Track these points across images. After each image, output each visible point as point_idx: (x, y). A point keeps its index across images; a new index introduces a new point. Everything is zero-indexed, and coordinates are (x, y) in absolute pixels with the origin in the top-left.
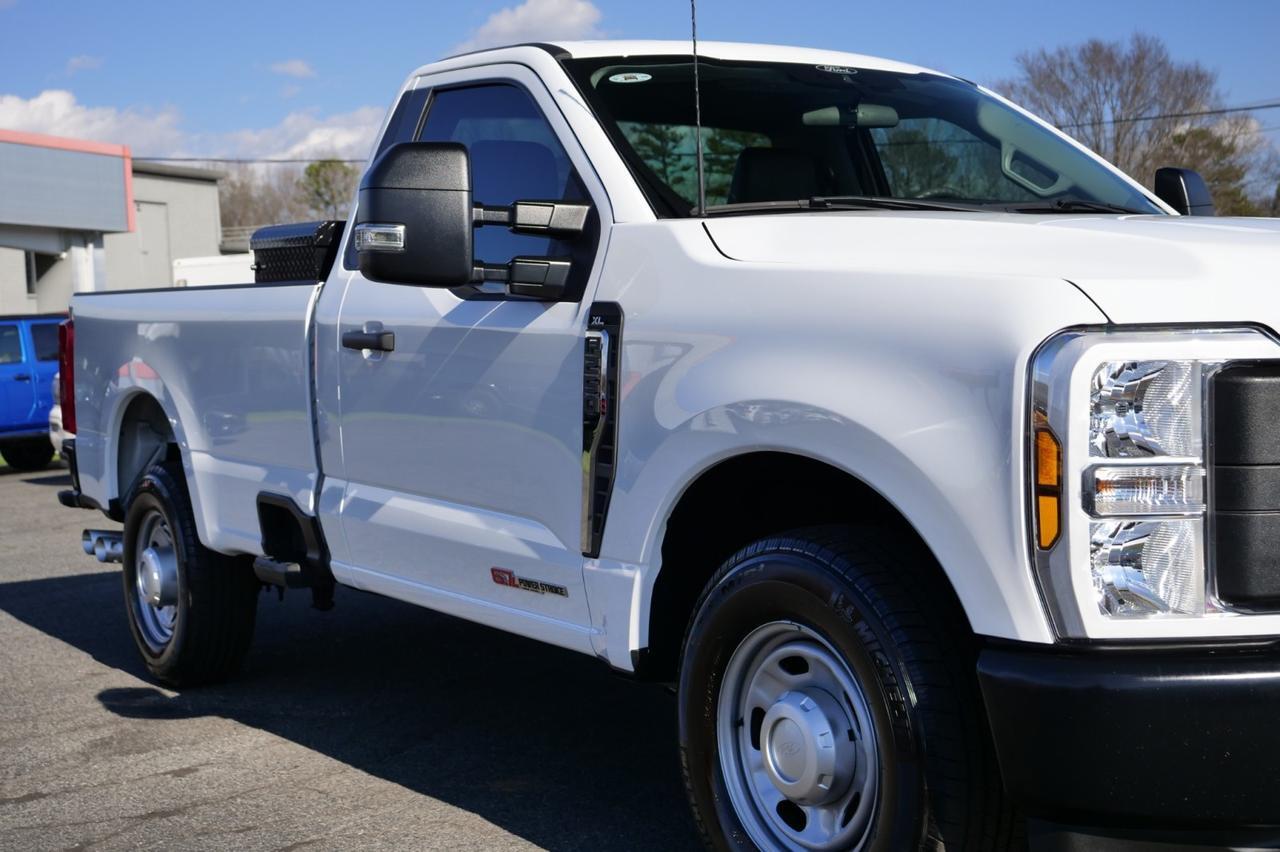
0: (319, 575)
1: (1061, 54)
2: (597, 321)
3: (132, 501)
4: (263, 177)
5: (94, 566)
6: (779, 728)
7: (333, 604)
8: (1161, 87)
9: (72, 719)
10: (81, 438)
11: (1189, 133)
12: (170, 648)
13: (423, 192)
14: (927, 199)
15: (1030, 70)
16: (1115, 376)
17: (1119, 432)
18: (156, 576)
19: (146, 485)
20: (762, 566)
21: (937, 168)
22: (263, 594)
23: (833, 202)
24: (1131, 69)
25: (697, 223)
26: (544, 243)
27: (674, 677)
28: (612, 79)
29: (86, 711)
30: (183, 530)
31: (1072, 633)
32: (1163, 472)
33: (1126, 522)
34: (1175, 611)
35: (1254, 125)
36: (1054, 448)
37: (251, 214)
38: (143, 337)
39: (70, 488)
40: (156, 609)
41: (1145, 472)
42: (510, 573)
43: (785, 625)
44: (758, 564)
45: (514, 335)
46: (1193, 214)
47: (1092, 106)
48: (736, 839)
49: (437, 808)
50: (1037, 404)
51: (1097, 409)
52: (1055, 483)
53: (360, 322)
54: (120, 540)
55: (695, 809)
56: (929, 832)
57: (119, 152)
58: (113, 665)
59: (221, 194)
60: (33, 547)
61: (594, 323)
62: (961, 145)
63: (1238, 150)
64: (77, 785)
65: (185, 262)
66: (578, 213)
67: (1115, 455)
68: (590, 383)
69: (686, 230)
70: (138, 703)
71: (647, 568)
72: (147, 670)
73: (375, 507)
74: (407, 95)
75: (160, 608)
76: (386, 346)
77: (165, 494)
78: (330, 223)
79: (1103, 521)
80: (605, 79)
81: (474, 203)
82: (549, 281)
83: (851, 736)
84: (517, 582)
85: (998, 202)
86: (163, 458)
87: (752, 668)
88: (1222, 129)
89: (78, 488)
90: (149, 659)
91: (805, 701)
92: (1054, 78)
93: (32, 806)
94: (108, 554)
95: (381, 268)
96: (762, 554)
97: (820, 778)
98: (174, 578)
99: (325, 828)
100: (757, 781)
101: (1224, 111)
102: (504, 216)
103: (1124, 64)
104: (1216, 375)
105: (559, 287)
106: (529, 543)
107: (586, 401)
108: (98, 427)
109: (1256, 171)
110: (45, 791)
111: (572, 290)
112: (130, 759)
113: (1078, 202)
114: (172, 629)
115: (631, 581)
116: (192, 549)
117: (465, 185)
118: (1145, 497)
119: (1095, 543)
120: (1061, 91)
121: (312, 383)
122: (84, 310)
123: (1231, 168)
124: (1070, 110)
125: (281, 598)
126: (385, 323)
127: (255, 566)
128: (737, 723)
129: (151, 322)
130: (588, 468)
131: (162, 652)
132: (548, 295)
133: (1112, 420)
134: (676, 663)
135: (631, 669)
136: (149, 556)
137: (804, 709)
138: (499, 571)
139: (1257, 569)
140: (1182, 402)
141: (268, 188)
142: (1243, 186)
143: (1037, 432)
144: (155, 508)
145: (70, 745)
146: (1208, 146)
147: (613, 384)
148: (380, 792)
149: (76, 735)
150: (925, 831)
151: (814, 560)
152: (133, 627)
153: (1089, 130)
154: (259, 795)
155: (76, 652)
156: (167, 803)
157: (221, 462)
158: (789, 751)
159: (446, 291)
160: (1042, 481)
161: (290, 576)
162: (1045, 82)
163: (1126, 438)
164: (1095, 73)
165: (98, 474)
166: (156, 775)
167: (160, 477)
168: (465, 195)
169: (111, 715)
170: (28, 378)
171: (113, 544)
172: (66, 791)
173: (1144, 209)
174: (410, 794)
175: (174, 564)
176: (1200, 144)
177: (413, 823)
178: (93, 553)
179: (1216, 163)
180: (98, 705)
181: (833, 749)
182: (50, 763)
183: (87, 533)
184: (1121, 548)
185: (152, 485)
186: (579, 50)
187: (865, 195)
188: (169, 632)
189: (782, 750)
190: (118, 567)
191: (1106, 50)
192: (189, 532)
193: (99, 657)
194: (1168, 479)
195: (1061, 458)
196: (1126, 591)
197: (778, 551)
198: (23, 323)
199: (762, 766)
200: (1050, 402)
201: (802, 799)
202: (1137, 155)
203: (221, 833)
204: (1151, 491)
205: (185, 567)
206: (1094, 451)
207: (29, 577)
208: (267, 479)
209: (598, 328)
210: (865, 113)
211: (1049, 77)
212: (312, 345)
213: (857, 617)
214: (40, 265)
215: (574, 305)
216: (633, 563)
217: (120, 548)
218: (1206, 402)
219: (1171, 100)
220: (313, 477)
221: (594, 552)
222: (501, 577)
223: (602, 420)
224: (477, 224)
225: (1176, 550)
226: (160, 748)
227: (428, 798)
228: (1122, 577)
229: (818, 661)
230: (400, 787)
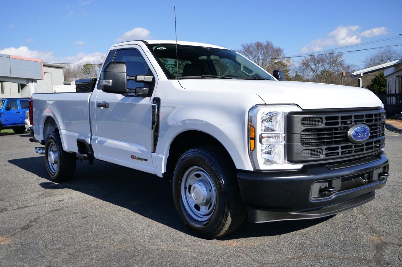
0: (91, 157)
1: (251, 44)
2: (155, 102)
3: (47, 141)
4: (73, 67)
5: (38, 155)
6: (194, 189)
7: (93, 163)
8: (272, 52)
9: (34, 189)
10: (35, 127)
11: (278, 62)
12: (56, 173)
13: (116, 73)
14: (225, 76)
15: (244, 48)
16: (266, 115)
17: (267, 126)
18: (53, 157)
19: (50, 137)
20: (191, 155)
21: (224, 68)
22: (77, 161)
23: (206, 76)
24: (266, 48)
25: (177, 80)
26: (143, 84)
27: (172, 179)
28: (157, 48)
29: (37, 188)
30: (59, 147)
31: (257, 168)
32: (276, 135)
33: (268, 145)
34: (278, 164)
35: (291, 61)
36: (254, 130)
37: (70, 76)
38: (49, 103)
39: (32, 138)
40: (53, 165)
41: (272, 135)
42: (135, 156)
43: (196, 167)
44: (190, 154)
45: (136, 104)
46: (281, 80)
47: (257, 56)
48: (185, 213)
49: (118, 208)
50: (250, 120)
51: (262, 121)
52: (254, 137)
53: (101, 101)
54: (44, 149)
55: (176, 207)
56: (227, 211)
57: (40, 61)
58: (43, 177)
59: (64, 71)
60: (22, 151)
61: (154, 102)
62: (230, 64)
63: (288, 66)
64: (36, 204)
65: (55, 86)
66: (150, 78)
67: (266, 131)
68: (153, 115)
69: (174, 82)
70: (49, 186)
71: (166, 155)
72: (51, 179)
73: (104, 142)
74: (111, 51)
75: (54, 165)
76: (107, 106)
77: (55, 139)
78: (93, 79)
79: (264, 145)
80: (156, 49)
81: (127, 75)
82: (144, 93)
83: (210, 191)
84: (137, 158)
85: (241, 77)
86: (54, 131)
87: (189, 177)
88: (284, 61)
89: (34, 138)
90: (51, 176)
91: (200, 183)
92: (249, 50)
93: (26, 209)
94: (41, 152)
95: (106, 89)
96: (191, 152)
97: (204, 200)
98: (57, 158)
99: (93, 213)
100: (190, 201)
101: (285, 58)
102: (134, 78)
103: (264, 47)
104: (287, 115)
105: (146, 94)
106: (140, 150)
107: (152, 119)
108: (39, 124)
109: (291, 70)
110: (29, 206)
111: (149, 95)
112: (48, 198)
113: (257, 77)
114: (57, 169)
115: (162, 158)
116: (61, 152)
117: (125, 71)
118: (272, 140)
119: (262, 150)
120: (251, 53)
121: (90, 114)
122: (35, 97)
123: (286, 70)
124: (253, 57)
125: (81, 162)
126: (106, 101)
127: (76, 155)
128: (185, 188)
129: (50, 101)
130: (153, 133)
131: (54, 174)
132: (144, 96)
133: (266, 124)
134: (172, 175)
135: (162, 177)
136: (51, 153)
137: (200, 185)
138: (133, 156)
139: (295, 155)
140: (280, 120)
141: (74, 70)
142: (289, 74)
143: (250, 126)
144: (53, 142)
145: (34, 195)
146: (281, 65)
147: (158, 115)
148: (106, 204)
149: (35, 193)
150: (226, 210)
151: (202, 153)
152: (48, 169)
153: (257, 61)
154: (78, 206)
155: (34, 174)
156: (58, 208)
157: (68, 132)
158: (197, 194)
159: (121, 94)
160: (251, 137)
161: (84, 157)
162: (247, 50)
163: (268, 128)
164: (258, 49)
165: (39, 134)
166: (54, 201)
167: (53, 135)
168: (125, 73)
169: (43, 189)
170: (19, 112)
171: (42, 150)
172: (34, 205)
173: (271, 79)
174: (112, 205)
175: (57, 155)
176: (280, 64)
177: (113, 211)
178: (38, 152)
179: (283, 68)
180: (40, 186)
181: (206, 193)
182: (29, 199)
183: (36, 148)
184: (267, 151)
185: (52, 137)
186: (150, 42)
187: (212, 75)
188: (56, 170)
189: (195, 194)
190: (43, 155)
191: (260, 44)
192: (61, 147)
193: (39, 176)
194: (277, 136)
195: (255, 132)
196: (268, 160)
197: (194, 151)
198: (18, 100)
199: (191, 197)
200: (253, 120)
201: (200, 204)
202: (267, 66)
203: (70, 214)
204: (274, 139)
205: (60, 156)
206: (262, 130)
207: (22, 158)
208: (79, 136)
209: (155, 103)
210: (212, 57)
211: (248, 49)
212: (89, 106)
213: (212, 165)
214: (22, 87)
215: (149, 98)
216: (162, 154)
217: (44, 151)
218: (285, 120)
219: (274, 55)
220: (90, 135)
221: (154, 152)
222: (133, 157)
223: (156, 123)
224: (128, 80)
225: (278, 151)
226: (55, 196)
227: (116, 206)
228: (267, 157)
229: (203, 175)
230: (110, 203)
